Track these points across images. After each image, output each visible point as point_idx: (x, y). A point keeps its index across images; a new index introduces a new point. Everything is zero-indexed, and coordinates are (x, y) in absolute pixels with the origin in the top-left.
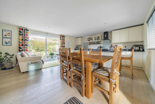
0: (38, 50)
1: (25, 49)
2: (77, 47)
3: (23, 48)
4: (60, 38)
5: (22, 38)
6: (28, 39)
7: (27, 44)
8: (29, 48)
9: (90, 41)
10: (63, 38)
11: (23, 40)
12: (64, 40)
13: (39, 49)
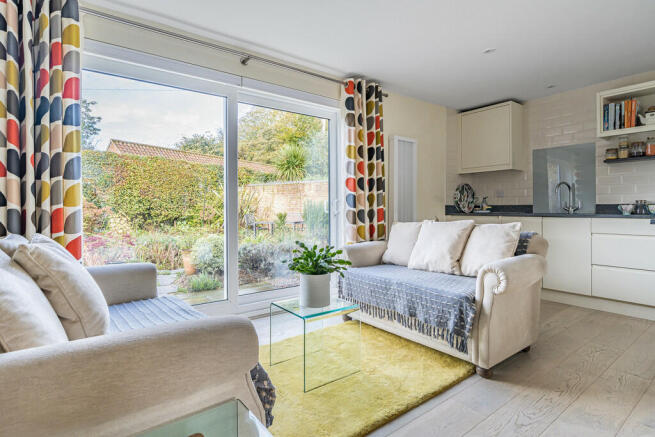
0: (146, 216)
1: (46, 205)
2: (464, 189)
3: (23, 201)
4: (350, 104)
5: (13, 87)
6: (69, 102)
7: (67, 157)
8: (81, 199)
9: (638, 123)
10: (369, 111)
11: (21, 116)
12: (379, 125)
13: (153, 213)
